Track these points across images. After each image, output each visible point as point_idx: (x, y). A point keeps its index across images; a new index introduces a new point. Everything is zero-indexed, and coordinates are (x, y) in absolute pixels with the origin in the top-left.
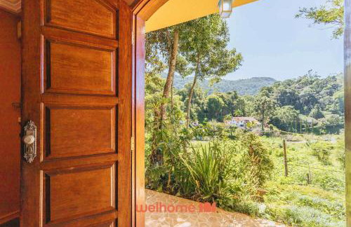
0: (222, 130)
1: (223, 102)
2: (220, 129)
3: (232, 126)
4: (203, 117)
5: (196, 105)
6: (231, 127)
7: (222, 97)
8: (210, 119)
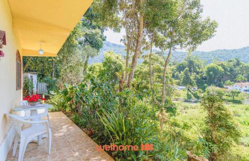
0: (222, 94)
1: (223, 70)
2: (220, 94)
3: (234, 91)
4: (202, 84)
5: (195, 73)
6: (232, 92)
7: (222, 65)
8: (209, 85)
